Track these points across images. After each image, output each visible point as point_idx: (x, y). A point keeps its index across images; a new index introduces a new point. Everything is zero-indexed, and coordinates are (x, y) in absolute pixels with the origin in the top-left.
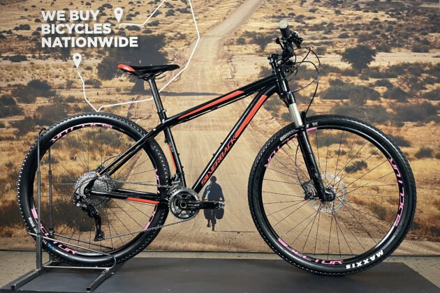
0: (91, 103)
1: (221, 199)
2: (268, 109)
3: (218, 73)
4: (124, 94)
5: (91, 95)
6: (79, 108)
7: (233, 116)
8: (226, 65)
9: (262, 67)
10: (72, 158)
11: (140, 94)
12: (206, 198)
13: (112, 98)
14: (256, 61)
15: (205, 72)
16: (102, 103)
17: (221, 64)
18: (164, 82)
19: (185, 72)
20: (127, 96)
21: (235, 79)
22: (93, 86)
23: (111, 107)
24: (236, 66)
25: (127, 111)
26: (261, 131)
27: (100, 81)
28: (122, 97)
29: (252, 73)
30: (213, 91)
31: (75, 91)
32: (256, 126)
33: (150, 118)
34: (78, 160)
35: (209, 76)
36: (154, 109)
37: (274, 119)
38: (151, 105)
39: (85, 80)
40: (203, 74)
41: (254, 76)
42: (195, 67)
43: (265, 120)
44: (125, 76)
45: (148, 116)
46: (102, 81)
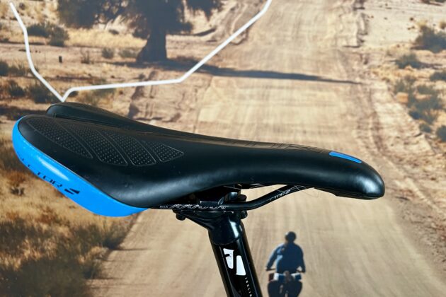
0: (46, 78)
1: (300, 269)
2: (415, 116)
3: (331, 32)
4: (122, 64)
5: (43, 62)
7: (345, 126)
8: (350, 16)
9: (424, 28)
10: (15, 192)
11: (158, 66)
12: (275, 266)
13: (95, 71)
14: (414, 12)
15: (304, 28)
16: (71, 81)
17: (341, 12)
18: (212, 43)
19: (259, 23)
20: (128, 69)
21: (362, 50)
22: (48, 40)
23: (92, 92)
24: (370, 20)
25: (129, 101)
26: (394, 158)
27: (65, 29)
28: (116, 71)
29: (399, 39)
30: (313, 71)
31: (6, 49)
32: (386, 148)
33: (178, 121)
34: (27, 195)
35: (311, 37)
36: (187, 102)
37: (423, 136)
38: (180, 93)
39: (29, 23)
40: (297, 32)
41: (404, 45)
42: (281, 15)
43: (404, 137)
44: (123, 21)
45: (173, 116)
46: (68, 30)
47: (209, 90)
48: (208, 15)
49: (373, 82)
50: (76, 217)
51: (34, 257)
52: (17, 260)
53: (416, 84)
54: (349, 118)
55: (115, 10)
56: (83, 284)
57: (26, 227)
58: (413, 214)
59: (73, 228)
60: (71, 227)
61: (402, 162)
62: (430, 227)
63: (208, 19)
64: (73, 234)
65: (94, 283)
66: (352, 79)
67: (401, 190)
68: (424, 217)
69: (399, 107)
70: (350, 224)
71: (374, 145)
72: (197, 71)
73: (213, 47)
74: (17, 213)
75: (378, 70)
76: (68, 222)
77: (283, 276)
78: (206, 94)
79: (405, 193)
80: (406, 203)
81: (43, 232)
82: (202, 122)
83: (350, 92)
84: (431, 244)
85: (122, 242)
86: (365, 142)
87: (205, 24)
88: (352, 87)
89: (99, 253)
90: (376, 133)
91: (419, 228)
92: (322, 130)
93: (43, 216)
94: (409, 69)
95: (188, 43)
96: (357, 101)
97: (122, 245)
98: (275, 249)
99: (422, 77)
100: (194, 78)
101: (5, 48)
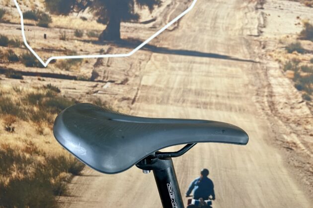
0: (34, 49)
1: (211, 197)
2: (299, 88)
3: (238, 25)
4: (88, 42)
5: (33, 38)
6: (15, 55)
7: (247, 93)
8: (253, 14)
9: (307, 24)
10: (8, 130)
11: (113, 44)
12: (192, 194)
13: (69, 45)
14: (300, 13)
15: (219, 21)
16: (51, 52)
17: (246, 10)
18: (153, 29)
19: (187, 17)
20: (93, 45)
21: (261, 38)
22: (37, 23)
23: (66, 61)
24: (267, 16)
25: (92, 68)
26: (283, 118)
27: (50, 15)
28: (84, 46)
29: (289, 31)
30: (225, 52)
31: (7, 28)
32: (277, 111)
33: (126, 84)
34: (16, 132)
35: (224, 27)
36: (133, 71)
37: (304, 103)
38: (129, 64)
39: (25, 10)
40: (215, 23)
41: (292, 36)
42: (203, 11)
43: (291, 103)
44: (90, 11)
45: (123, 80)
46: (52, 15)
47: (149, 62)
48: (151, 9)
49: (269, 61)
50: (50, 150)
51: (19, 177)
52: (7, 179)
53: (300, 65)
54: (250, 87)
55: (85, 3)
56: (53, 199)
57: (14, 156)
58: (296, 161)
59: (48, 158)
60: (46, 157)
61: (288, 122)
62: (309, 171)
63: (151, 13)
64: (47, 162)
65: (60, 199)
66: (253, 59)
67: (288, 142)
68: (304, 163)
69: (287, 81)
70: (249, 166)
71: (268, 108)
72: (142, 49)
73: (153, 32)
74: (9, 145)
75: (273, 53)
76: (45, 153)
77: (199, 202)
78: (148, 65)
79: (290, 145)
80: (291, 152)
81: (26, 159)
82: (143, 85)
83: (252, 69)
84: (309, 183)
85: (82, 169)
86: (261, 105)
87: (149, 15)
88: (253, 64)
89: (65, 177)
90: (270, 99)
91: (300, 171)
92: (230, 95)
93: (27, 148)
94: (295, 54)
95: (136, 29)
96: (257, 75)
97: (82, 172)
98: (193, 181)
99: (305, 60)
100: (140, 53)
101: (7, 26)
